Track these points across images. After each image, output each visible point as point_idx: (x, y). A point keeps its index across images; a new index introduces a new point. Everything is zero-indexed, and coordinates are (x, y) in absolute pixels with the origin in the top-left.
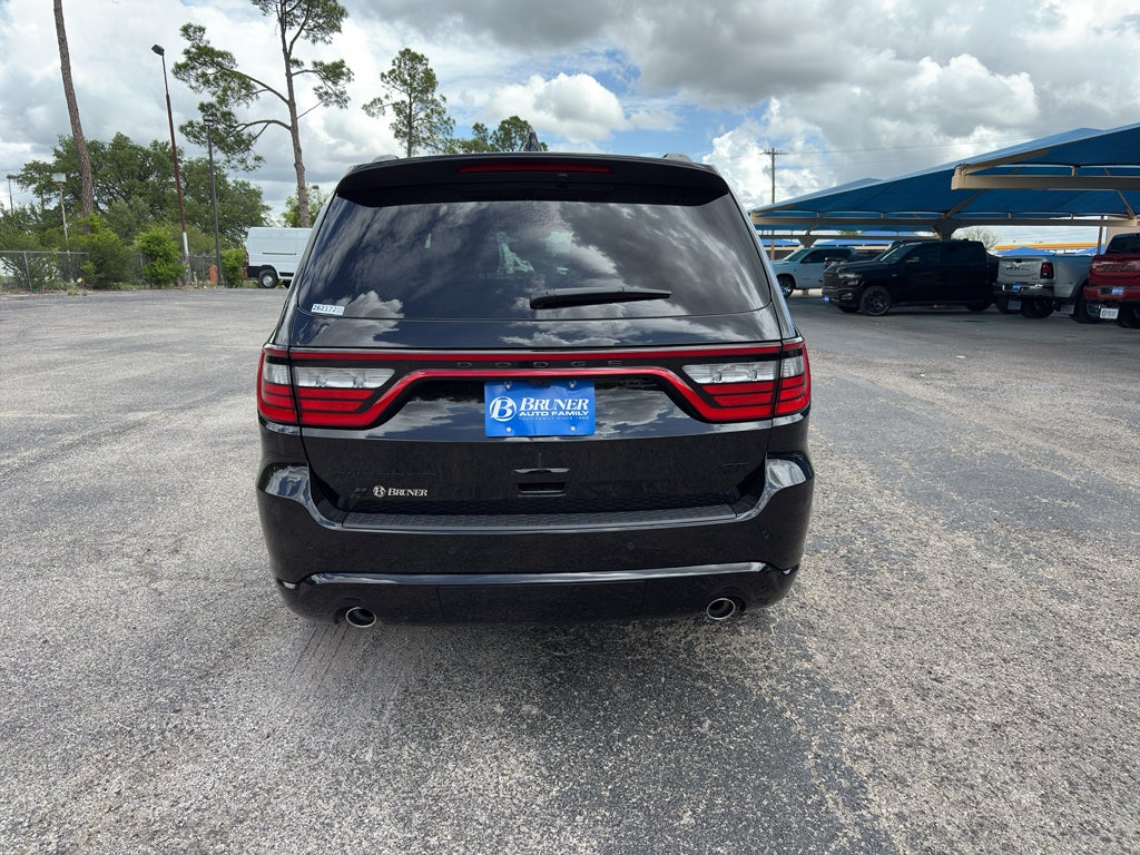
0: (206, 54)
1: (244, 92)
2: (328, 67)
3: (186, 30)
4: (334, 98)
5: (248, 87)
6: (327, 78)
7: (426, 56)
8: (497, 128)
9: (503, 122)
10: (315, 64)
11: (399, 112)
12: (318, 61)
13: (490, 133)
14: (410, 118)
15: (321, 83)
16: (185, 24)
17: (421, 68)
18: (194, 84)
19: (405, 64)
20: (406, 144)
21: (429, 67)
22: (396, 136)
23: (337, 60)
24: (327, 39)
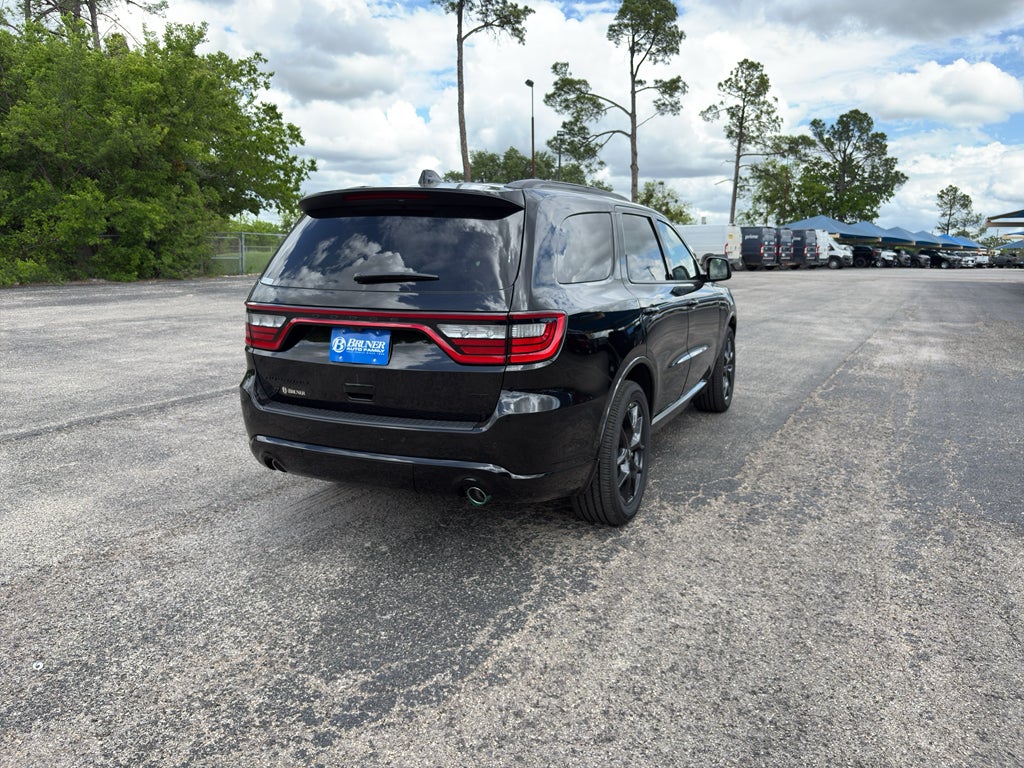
0: (569, 84)
1: (596, 110)
2: (666, 83)
3: (555, 67)
4: (669, 107)
5: (599, 106)
6: (664, 92)
7: (762, 64)
8: (834, 123)
9: (842, 117)
10: (656, 82)
11: (733, 115)
12: (658, 79)
13: (828, 127)
14: (742, 120)
15: (660, 96)
16: (554, 63)
17: (757, 74)
18: (558, 108)
19: (742, 72)
20: (736, 143)
21: (764, 73)
22: (728, 137)
23: (675, 77)
24: (667, 60)
